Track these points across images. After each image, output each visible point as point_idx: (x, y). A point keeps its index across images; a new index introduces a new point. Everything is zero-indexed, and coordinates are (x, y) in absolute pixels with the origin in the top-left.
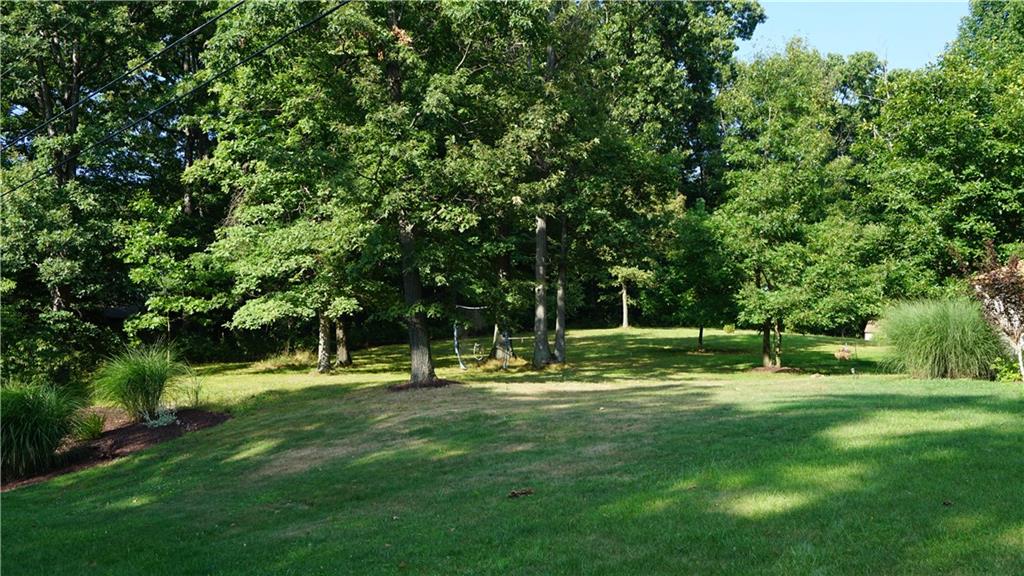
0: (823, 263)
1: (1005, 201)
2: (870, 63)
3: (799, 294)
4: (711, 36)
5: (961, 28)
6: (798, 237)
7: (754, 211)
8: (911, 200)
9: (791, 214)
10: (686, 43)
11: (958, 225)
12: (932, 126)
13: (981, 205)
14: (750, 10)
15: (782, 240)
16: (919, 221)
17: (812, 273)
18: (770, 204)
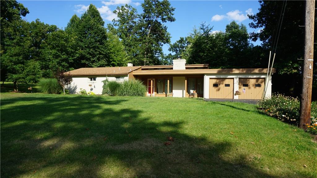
0: (28, 69)
1: (70, 60)
2: (55, 28)
3: (21, 76)
4: (14, 14)
5: (68, 25)
6: (23, 63)
7: (11, 56)
8: (52, 58)
9: (20, 58)
10: (7, 14)
11: (61, 64)
12: (56, 43)
13: (66, 60)
14: (25, 10)
15: (18, 63)
16: (53, 62)
17: (25, 71)
18: (15, 55)
